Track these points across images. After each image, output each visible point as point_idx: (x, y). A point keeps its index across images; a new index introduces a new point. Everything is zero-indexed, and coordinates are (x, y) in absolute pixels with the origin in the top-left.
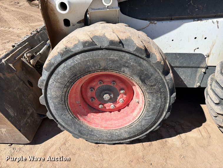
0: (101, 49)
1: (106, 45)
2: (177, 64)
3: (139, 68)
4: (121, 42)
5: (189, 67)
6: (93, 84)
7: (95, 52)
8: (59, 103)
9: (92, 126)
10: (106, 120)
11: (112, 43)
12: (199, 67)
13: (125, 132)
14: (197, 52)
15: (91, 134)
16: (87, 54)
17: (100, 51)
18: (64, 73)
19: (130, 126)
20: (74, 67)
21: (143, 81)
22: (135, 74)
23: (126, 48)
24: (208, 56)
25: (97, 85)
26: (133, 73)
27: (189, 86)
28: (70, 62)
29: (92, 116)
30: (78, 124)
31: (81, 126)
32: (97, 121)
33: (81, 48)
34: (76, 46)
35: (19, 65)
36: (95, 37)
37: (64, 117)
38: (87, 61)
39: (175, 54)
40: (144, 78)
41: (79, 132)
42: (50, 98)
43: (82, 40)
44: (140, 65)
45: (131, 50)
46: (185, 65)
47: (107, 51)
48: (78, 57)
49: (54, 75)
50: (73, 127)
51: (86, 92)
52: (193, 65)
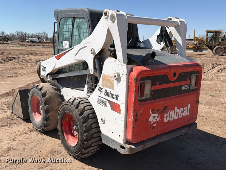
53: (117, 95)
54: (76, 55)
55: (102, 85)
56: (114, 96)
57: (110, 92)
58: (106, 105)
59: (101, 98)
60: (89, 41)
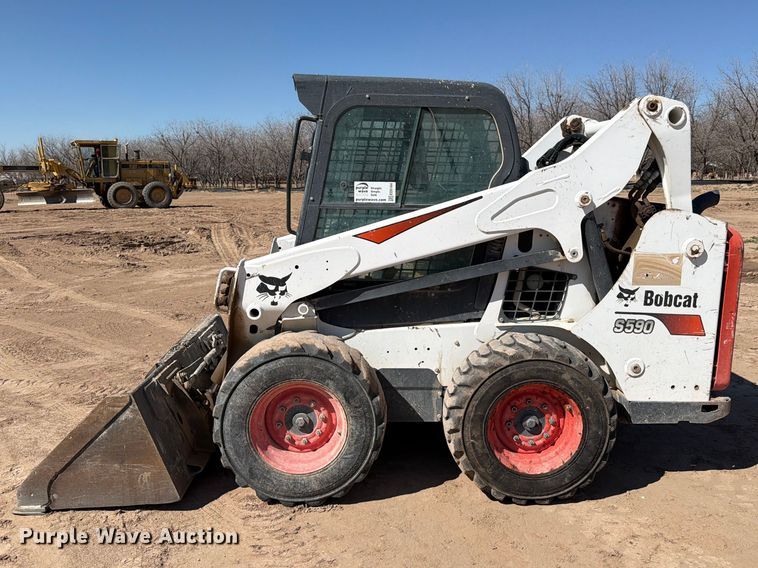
0: (308, 356)
1: (314, 353)
2: (401, 385)
3: (344, 383)
4: (330, 352)
5: (418, 389)
6: (287, 401)
7: (301, 358)
8: (240, 417)
9: (272, 464)
10: (291, 462)
11: (321, 351)
12: (431, 389)
13: (316, 479)
14: (422, 366)
15: (265, 478)
16: (292, 359)
17: (307, 359)
18: (262, 377)
19: (325, 469)
20: (275, 370)
21: (347, 400)
22: (339, 389)
23: (334, 360)
24: (439, 371)
25: (291, 403)
26: (337, 389)
27: (426, 420)
28: (272, 365)
29: (272, 450)
30: (253, 456)
31: (256, 460)
32: (278, 460)
33: (288, 352)
34: (282, 350)
35: (170, 386)
36: (304, 344)
37: (238, 440)
38: (291, 367)
39: (395, 369)
40: (349, 397)
41: (251, 471)
42: (232, 407)
43: (290, 345)
44: (346, 380)
45: (340, 362)
46: (411, 385)
47: (314, 360)
48: (283, 360)
49: (249, 377)
50: (244, 460)
51: (273, 413)
52: (423, 386)
53: (692, 296)
54: (493, 218)
55: (635, 282)
56: (683, 301)
57: (667, 293)
58: (648, 329)
59: (626, 317)
60: (566, 175)
